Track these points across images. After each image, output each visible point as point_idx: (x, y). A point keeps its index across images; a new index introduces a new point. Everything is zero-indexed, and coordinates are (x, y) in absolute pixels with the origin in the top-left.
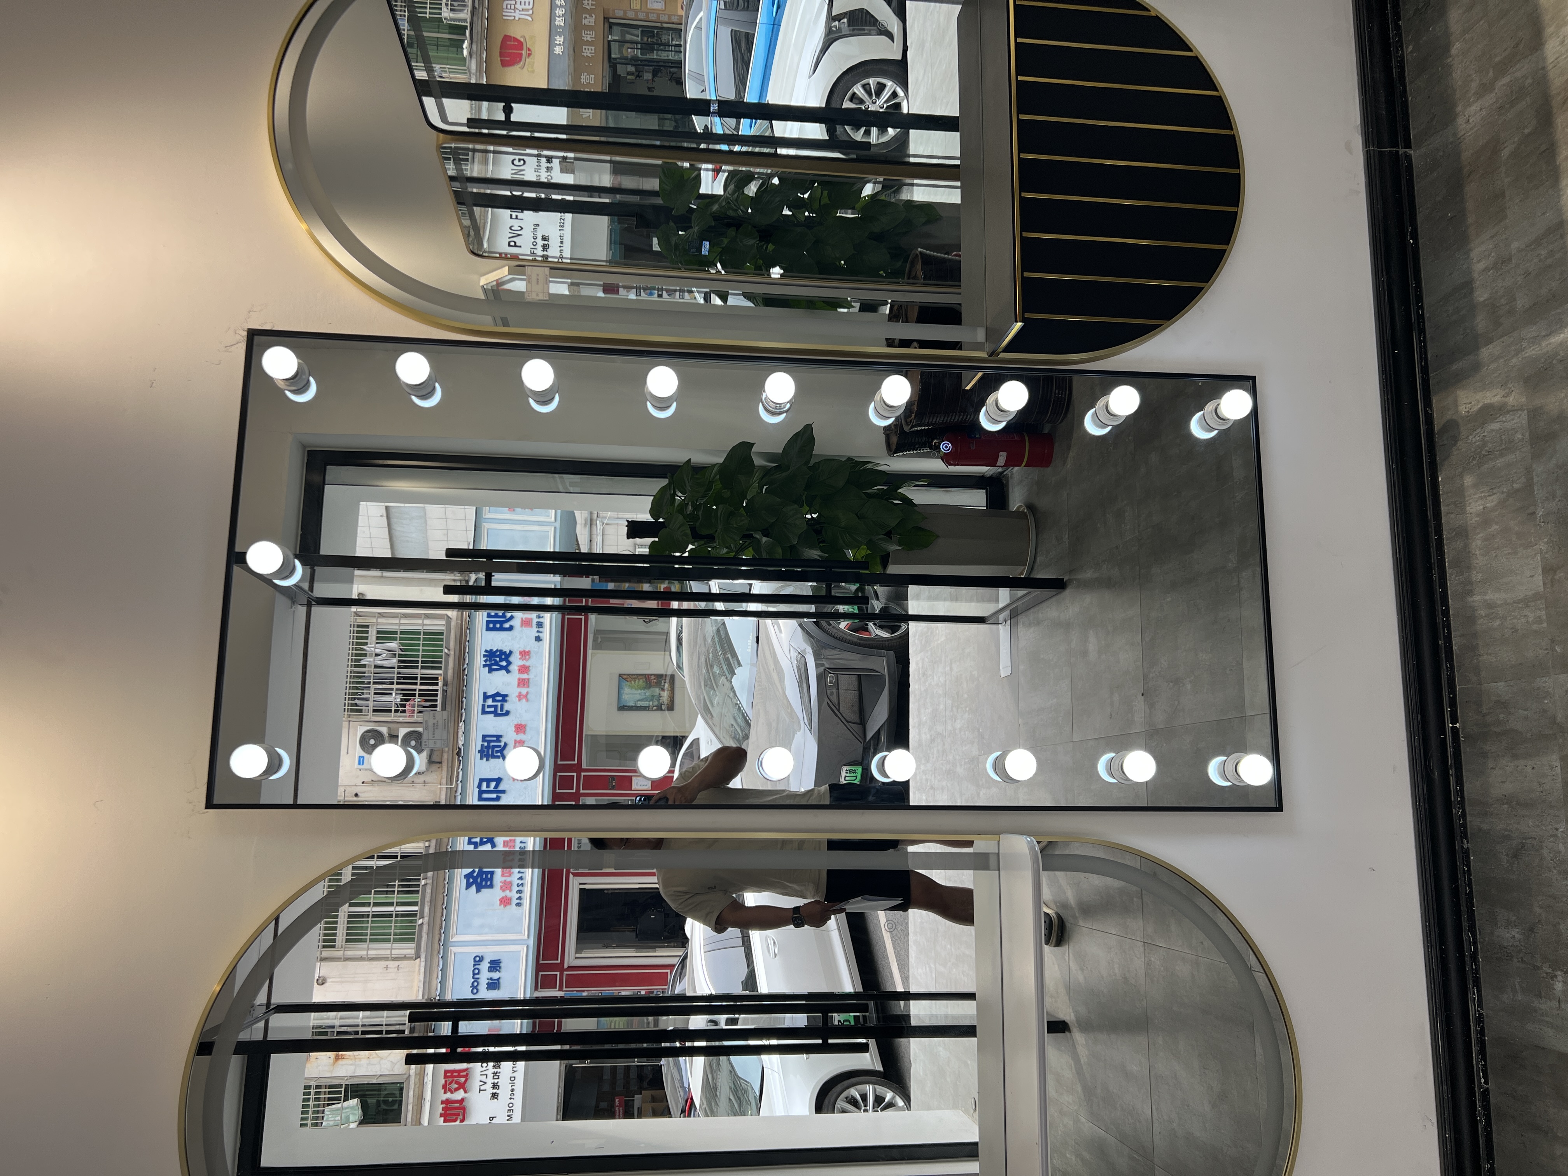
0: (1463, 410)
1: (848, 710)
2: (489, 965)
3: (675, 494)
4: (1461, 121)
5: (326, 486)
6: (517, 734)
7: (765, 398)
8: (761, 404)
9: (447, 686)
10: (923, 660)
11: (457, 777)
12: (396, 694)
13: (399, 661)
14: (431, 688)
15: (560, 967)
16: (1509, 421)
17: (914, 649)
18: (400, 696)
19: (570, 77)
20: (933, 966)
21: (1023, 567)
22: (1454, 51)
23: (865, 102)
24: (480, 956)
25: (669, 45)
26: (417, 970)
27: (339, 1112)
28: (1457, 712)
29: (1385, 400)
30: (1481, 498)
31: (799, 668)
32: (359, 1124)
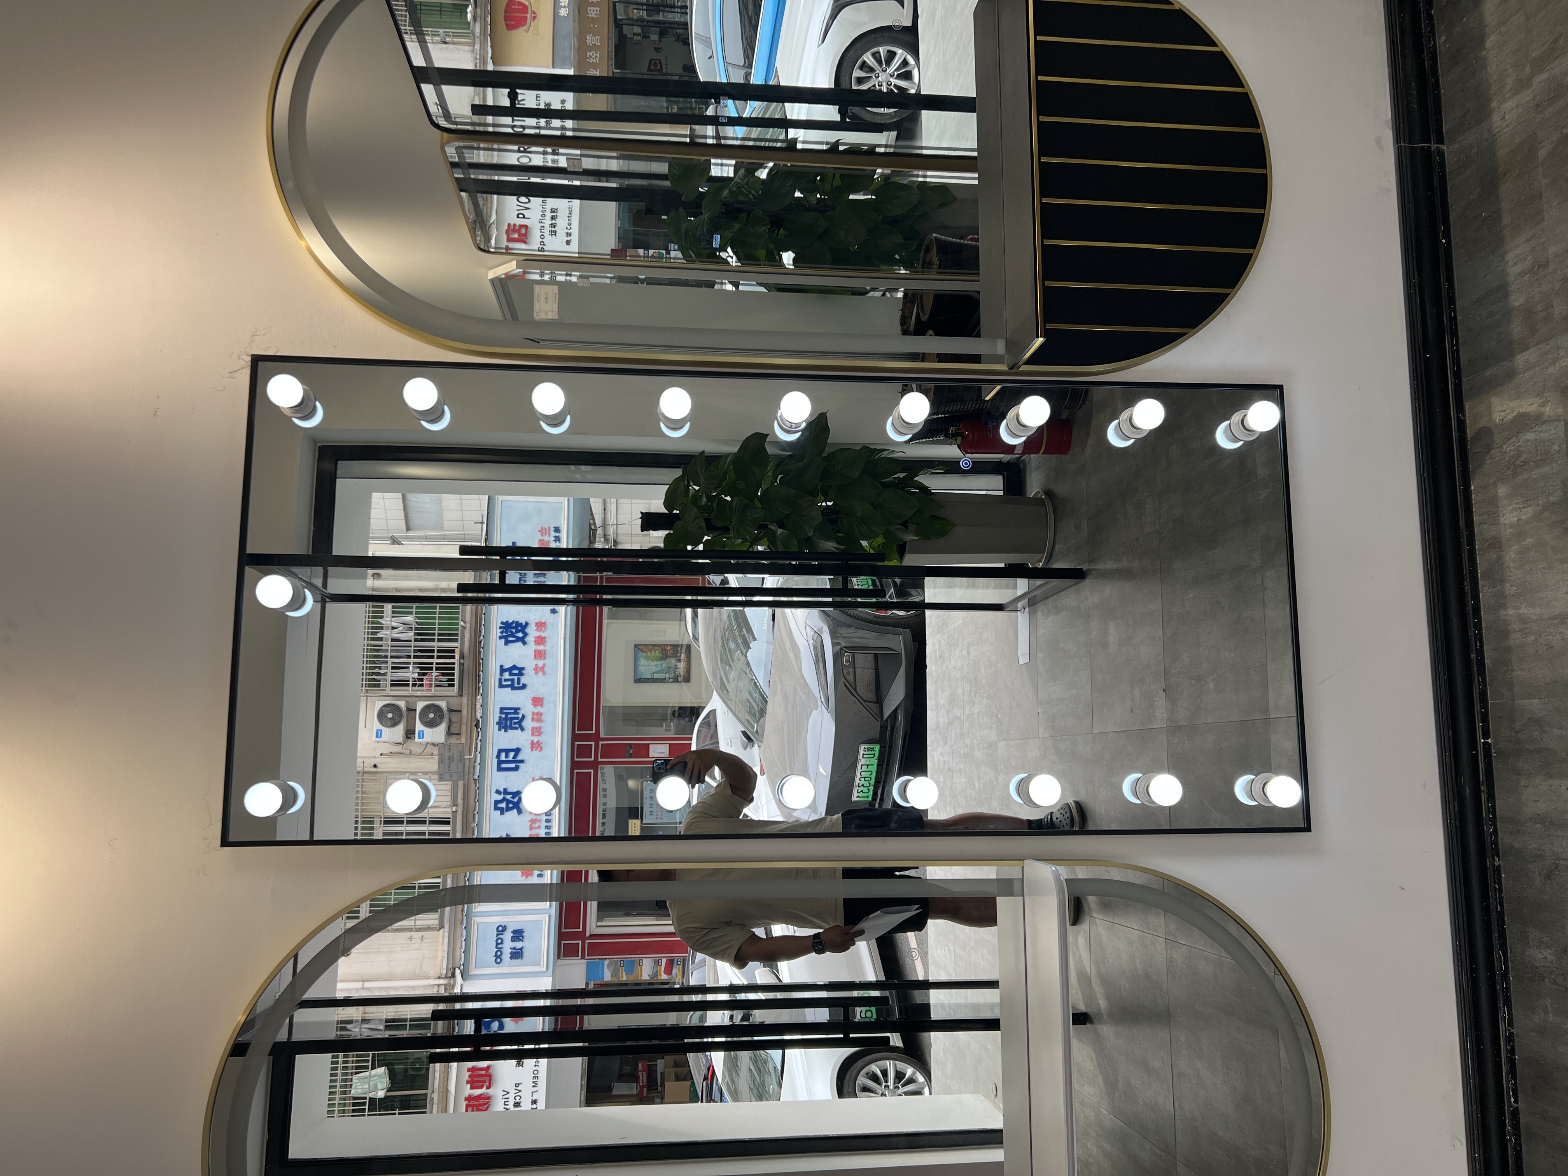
0: (1497, 417)
1: (865, 689)
2: (512, 934)
3: (689, 485)
4: (1496, 117)
5: (337, 480)
6: (535, 707)
7: (780, 417)
8: (776, 421)
9: (463, 659)
10: (939, 642)
11: (476, 748)
12: (413, 668)
13: (416, 634)
14: (448, 661)
15: (582, 936)
16: (1545, 432)
17: (931, 630)
18: (418, 670)
19: (575, 38)
20: (952, 948)
21: (1041, 555)
22: (1488, 44)
23: (875, 71)
24: (503, 925)
25: (675, 7)
26: (441, 940)
27: (367, 1080)
28: (1489, 727)
29: (1416, 407)
30: (1515, 509)
31: (815, 648)
32: (387, 1091)
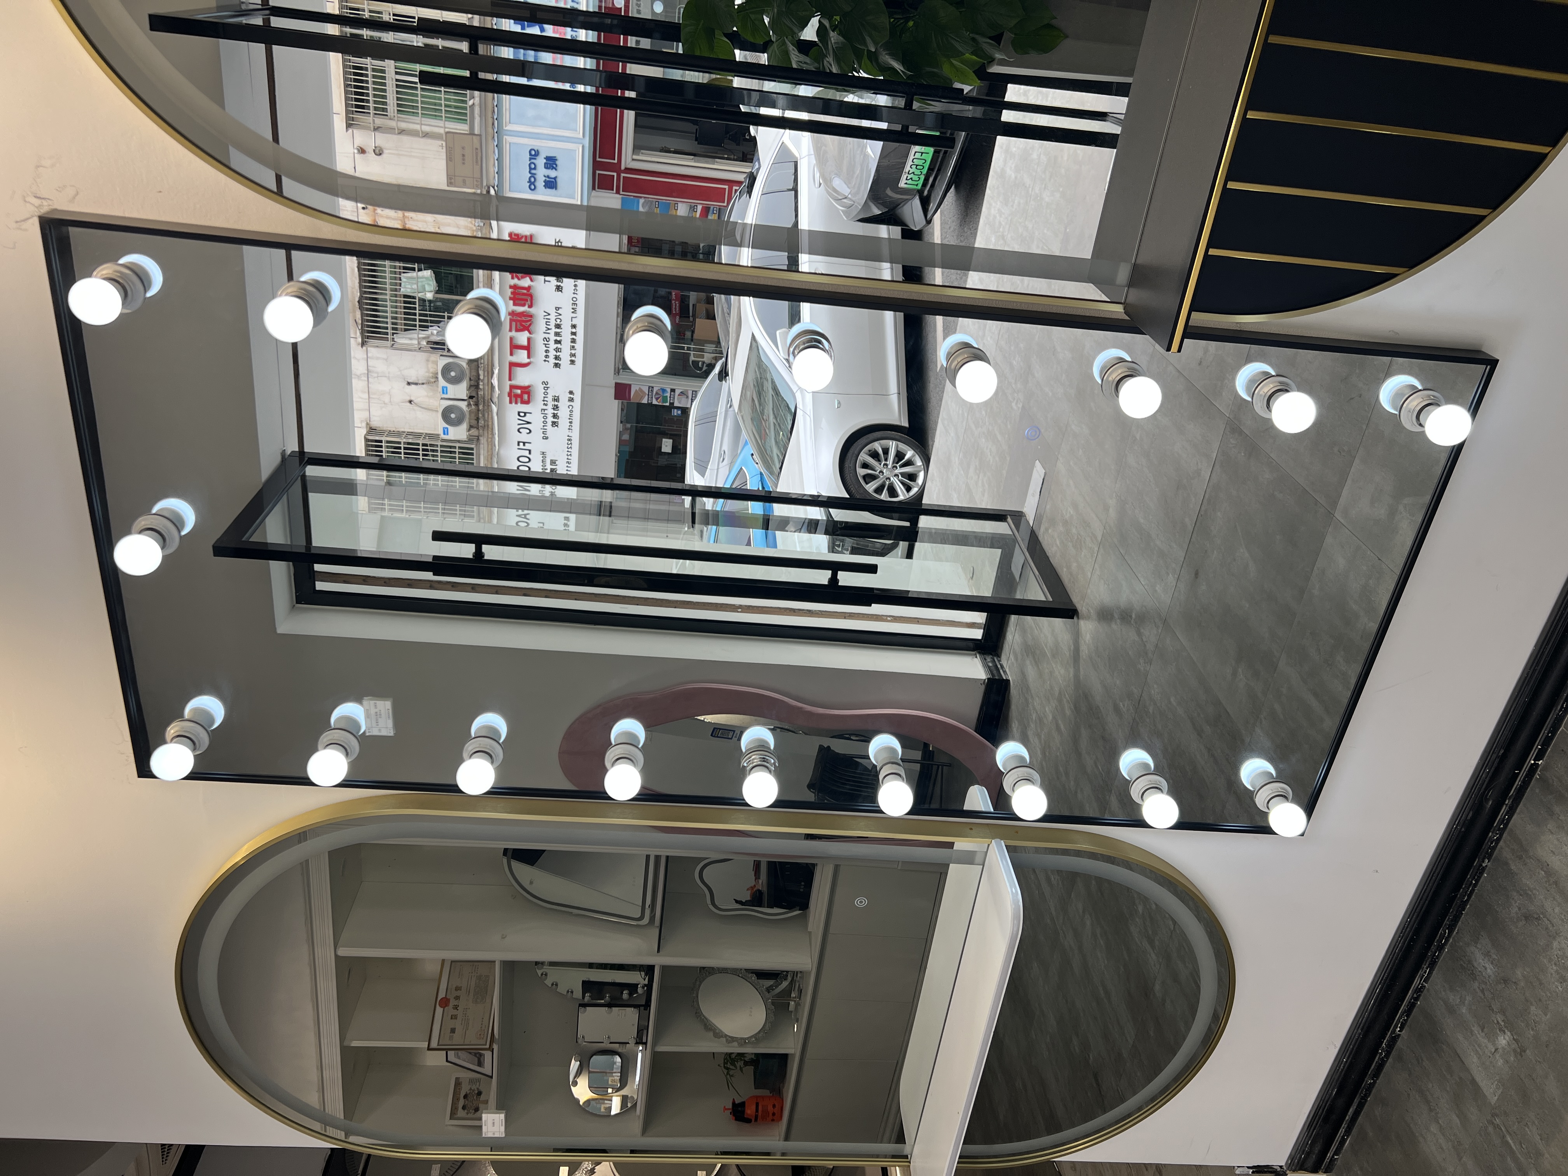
2: (545, 161)
15: (617, 168)
24: (537, 150)
27: (415, 281)
28: (1546, 751)
32: (436, 293)
